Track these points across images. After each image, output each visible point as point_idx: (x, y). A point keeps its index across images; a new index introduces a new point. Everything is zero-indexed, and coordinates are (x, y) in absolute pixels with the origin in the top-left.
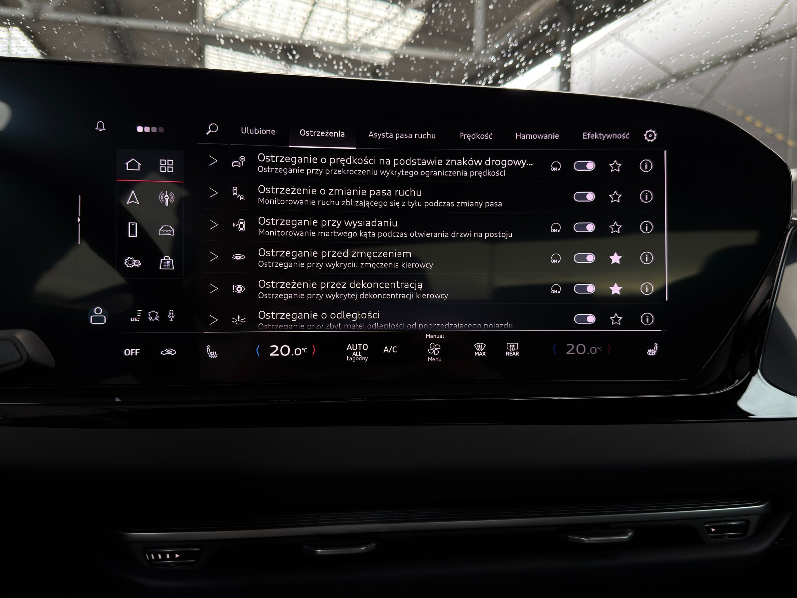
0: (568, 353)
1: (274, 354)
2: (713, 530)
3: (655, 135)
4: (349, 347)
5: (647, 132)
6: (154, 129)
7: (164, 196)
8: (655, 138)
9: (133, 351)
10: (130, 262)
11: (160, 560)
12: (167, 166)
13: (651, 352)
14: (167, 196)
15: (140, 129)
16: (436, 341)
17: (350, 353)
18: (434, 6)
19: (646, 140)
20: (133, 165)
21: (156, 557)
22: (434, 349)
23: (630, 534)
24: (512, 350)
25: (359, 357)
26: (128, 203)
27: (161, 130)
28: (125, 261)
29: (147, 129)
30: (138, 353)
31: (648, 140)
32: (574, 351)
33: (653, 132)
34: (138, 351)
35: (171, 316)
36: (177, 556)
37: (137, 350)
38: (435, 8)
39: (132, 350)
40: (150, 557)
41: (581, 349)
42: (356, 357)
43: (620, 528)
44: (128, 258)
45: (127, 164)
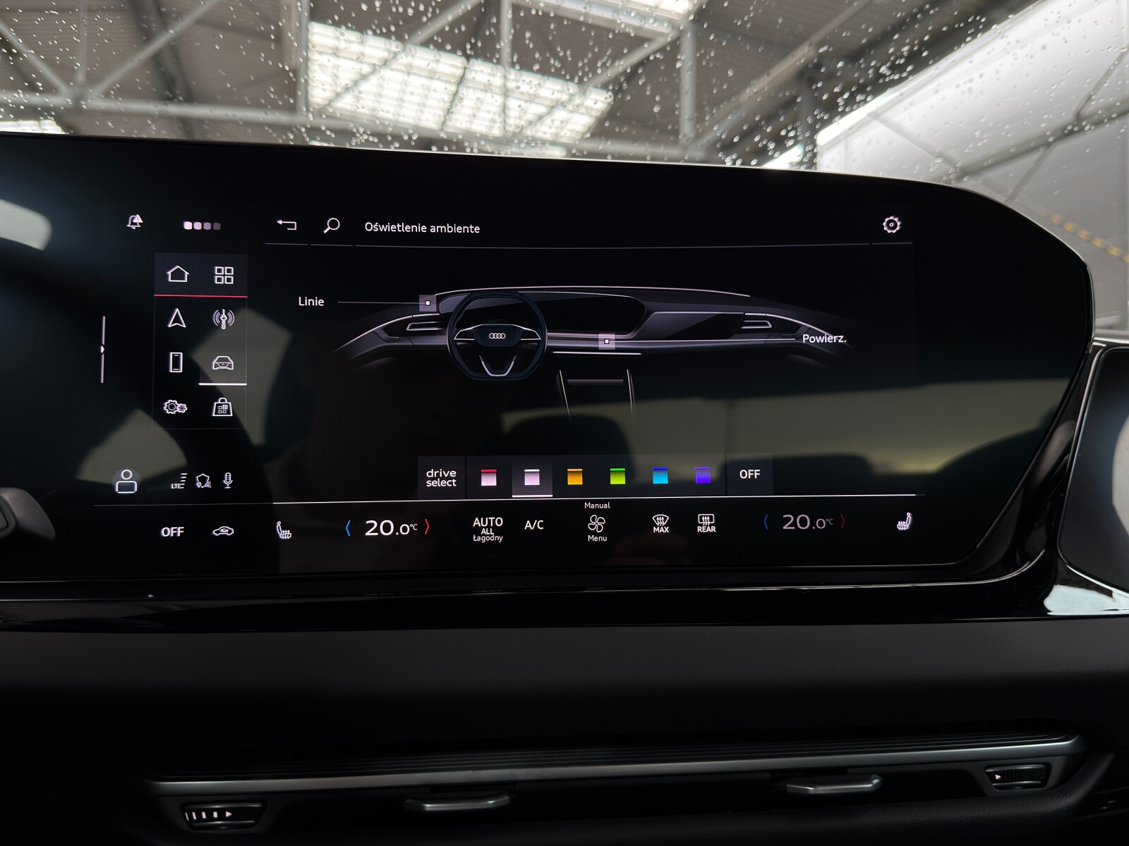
0: (785, 528)
1: (372, 532)
2: (998, 777)
3: (899, 224)
4: (477, 522)
5: (887, 220)
6: (208, 226)
7: (220, 316)
8: (898, 228)
9: (174, 530)
10: (172, 407)
11: (205, 820)
12: (224, 275)
13: (903, 526)
14: (224, 315)
15: (188, 226)
16: (599, 512)
17: (478, 531)
18: (599, 64)
19: (886, 231)
20: (179, 274)
21: (199, 816)
22: (597, 523)
23: (876, 781)
24: (706, 524)
25: (490, 536)
26: (170, 326)
27: (217, 226)
28: (164, 406)
29: (198, 226)
30: (181, 533)
31: (889, 232)
32: (794, 524)
33: (896, 219)
34: (181, 530)
35: (228, 480)
36: (228, 814)
37: (179, 528)
38: (601, 67)
39: (172, 528)
40: (191, 816)
41: (803, 522)
42: (486, 536)
43: (862, 773)
44: (169, 401)
45: (169, 273)
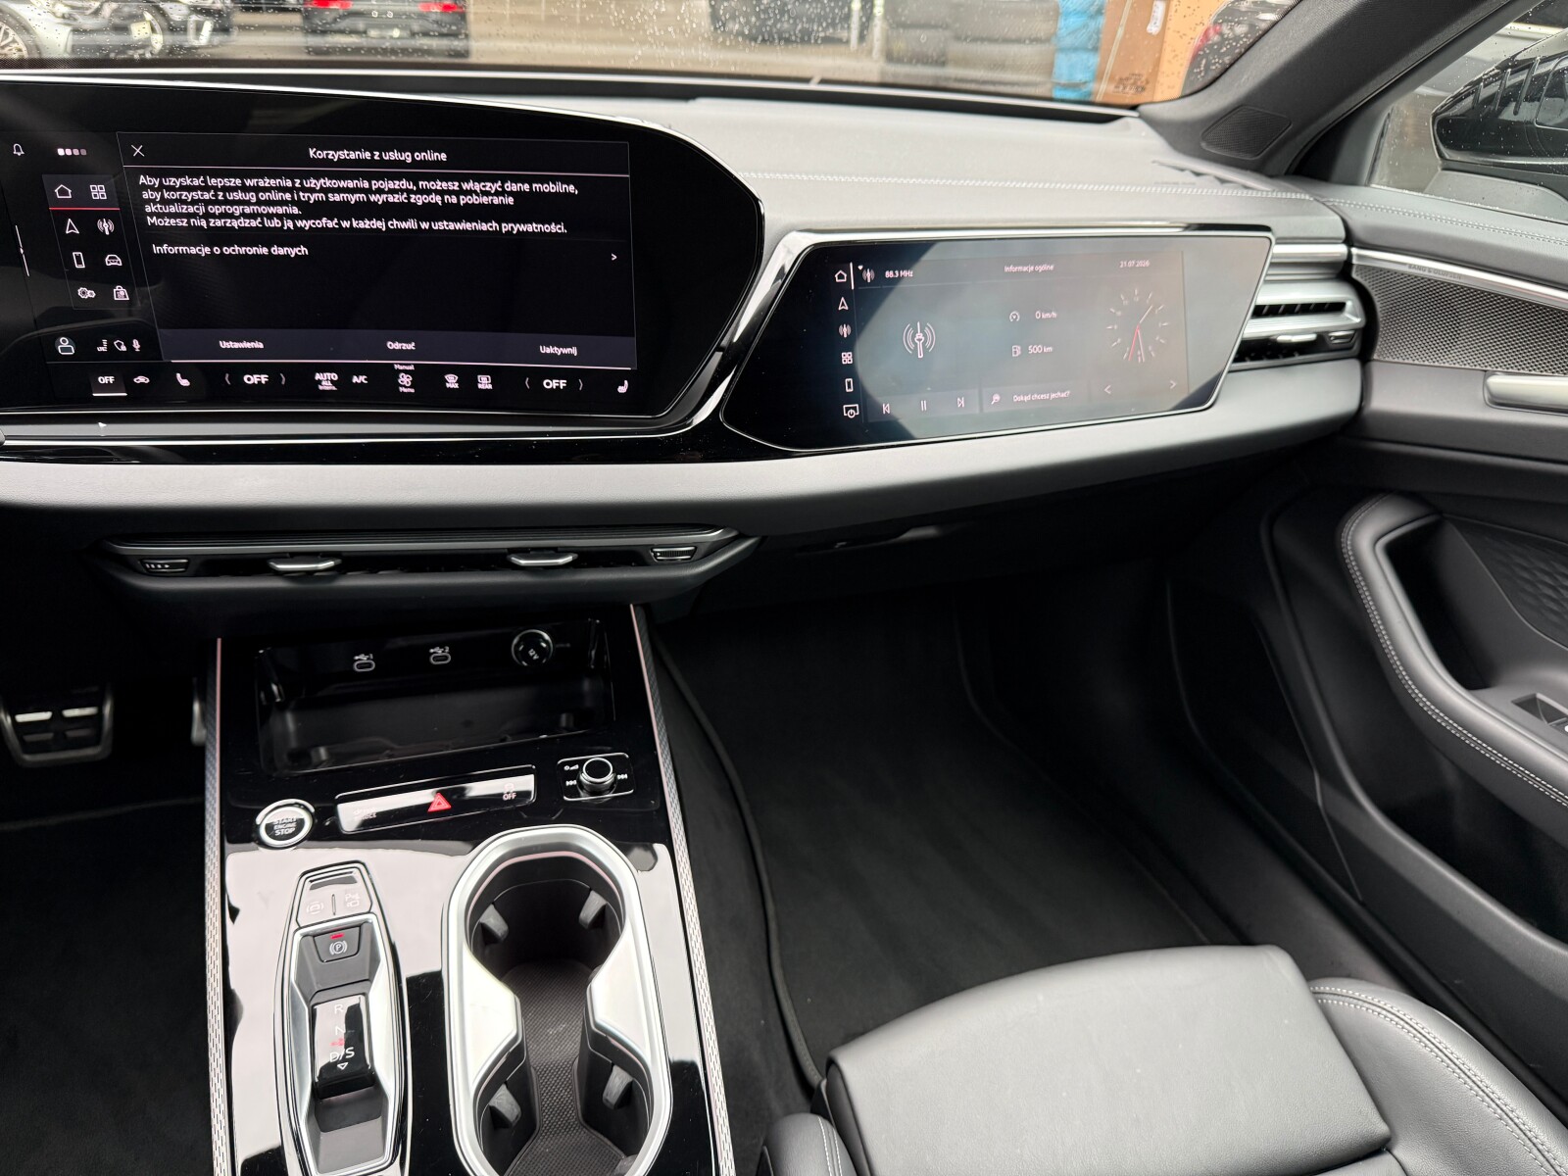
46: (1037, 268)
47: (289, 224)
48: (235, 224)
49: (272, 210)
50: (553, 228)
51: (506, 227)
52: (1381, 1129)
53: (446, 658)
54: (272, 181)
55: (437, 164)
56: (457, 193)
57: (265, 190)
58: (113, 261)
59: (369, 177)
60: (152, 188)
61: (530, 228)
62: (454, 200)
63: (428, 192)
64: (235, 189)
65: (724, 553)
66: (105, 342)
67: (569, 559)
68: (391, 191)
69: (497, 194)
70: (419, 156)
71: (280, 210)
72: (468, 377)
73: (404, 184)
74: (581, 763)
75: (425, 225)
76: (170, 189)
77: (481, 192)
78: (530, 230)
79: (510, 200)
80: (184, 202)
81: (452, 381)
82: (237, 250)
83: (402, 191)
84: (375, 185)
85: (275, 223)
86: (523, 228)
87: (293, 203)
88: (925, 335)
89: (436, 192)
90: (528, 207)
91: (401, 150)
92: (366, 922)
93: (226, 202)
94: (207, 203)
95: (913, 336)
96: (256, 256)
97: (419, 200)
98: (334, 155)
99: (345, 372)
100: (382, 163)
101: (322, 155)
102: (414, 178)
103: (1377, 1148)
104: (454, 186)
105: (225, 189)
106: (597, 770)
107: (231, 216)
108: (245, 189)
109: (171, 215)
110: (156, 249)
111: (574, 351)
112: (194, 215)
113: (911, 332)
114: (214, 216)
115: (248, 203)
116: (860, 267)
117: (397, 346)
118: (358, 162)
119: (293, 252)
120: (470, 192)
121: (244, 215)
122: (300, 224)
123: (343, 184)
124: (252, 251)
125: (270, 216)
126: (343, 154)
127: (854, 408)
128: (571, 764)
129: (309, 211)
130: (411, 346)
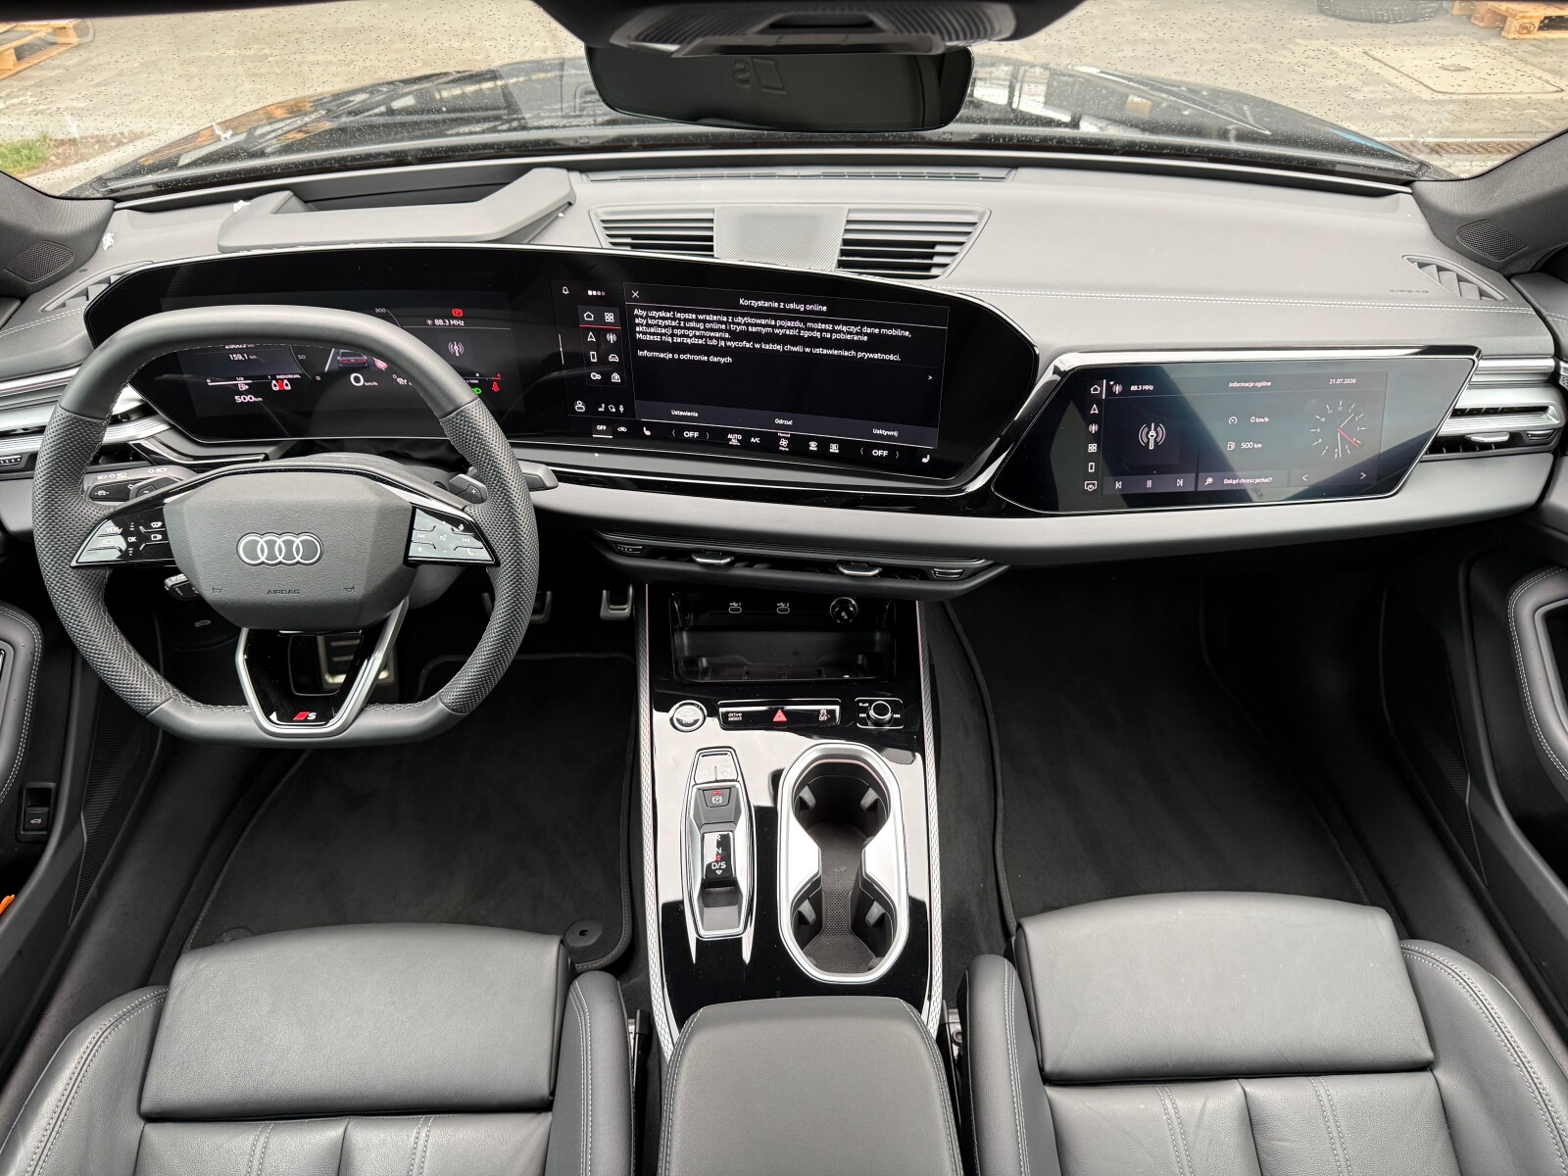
4: (730, 436)
6: (599, 293)
10: (594, 376)
12: (609, 317)
13: (925, 460)
14: (611, 336)
15: (590, 293)
16: (785, 438)
17: (730, 439)
20: (589, 316)
22: (784, 443)
24: (834, 448)
26: (588, 340)
27: (603, 294)
28: (591, 375)
29: (595, 293)
34: (605, 427)
35: (621, 409)
42: (734, 442)
43: (871, 566)
45: (585, 315)
46: (1257, 384)
47: (723, 343)
48: (689, 341)
49: (712, 334)
50: (892, 357)
51: (860, 355)
52: (1427, 1054)
53: (787, 610)
54: (715, 317)
55: (820, 313)
56: (831, 332)
57: (710, 322)
58: (613, 358)
59: (776, 318)
60: (642, 317)
61: (876, 356)
62: (829, 336)
63: (813, 330)
64: (691, 320)
65: (983, 575)
66: (603, 405)
67: (877, 572)
68: (789, 327)
69: (857, 334)
70: (809, 307)
71: (717, 335)
72: (824, 444)
73: (797, 324)
74: (871, 702)
75: (808, 350)
76: (652, 318)
77: (846, 332)
78: (876, 357)
79: (866, 338)
80: (660, 326)
81: (813, 446)
82: (688, 356)
83: (796, 328)
84: (779, 323)
85: (714, 342)
86: (871, 356)
87: (726, 331)
88: (1157, 433)
89: (818, 330)
90: (876, 343)
91: (798, 303)
92: (734, 786)
93: (685, 328)
94: (674, 328)
95: (1148, 433)
96: (699, 361)
97: (806, 334)
98: (755, 304)
99: (747, 435)
100: (785, 310)
101: (747, 303)
102: (804, 321)
103: (1424, 1067)
104: (829, 327)
105: (685, 320)
106: (881, 710)
107: (687, 336)
108: (697, 321)
109: (651, 334)
110: (640, 353)
111: (896, 434)
112: (665, 334)
113: (1146, 429)
114: (677, 336)
115: (699, 329)
116: (1112, 383)
117: (781, 422)
118: (770, 309)
119: (723, 360)
120: (839, 332)
121: (695, 336)
122: (729, 344)
123: (758, 321)
124: (697, 358)
125: (711, 338)
126: (761, 303)
127: (1094, 484)
128: (864, 702)
129: (736, 336)
130: (790, 423)
